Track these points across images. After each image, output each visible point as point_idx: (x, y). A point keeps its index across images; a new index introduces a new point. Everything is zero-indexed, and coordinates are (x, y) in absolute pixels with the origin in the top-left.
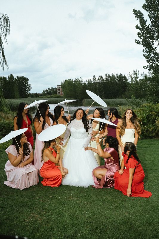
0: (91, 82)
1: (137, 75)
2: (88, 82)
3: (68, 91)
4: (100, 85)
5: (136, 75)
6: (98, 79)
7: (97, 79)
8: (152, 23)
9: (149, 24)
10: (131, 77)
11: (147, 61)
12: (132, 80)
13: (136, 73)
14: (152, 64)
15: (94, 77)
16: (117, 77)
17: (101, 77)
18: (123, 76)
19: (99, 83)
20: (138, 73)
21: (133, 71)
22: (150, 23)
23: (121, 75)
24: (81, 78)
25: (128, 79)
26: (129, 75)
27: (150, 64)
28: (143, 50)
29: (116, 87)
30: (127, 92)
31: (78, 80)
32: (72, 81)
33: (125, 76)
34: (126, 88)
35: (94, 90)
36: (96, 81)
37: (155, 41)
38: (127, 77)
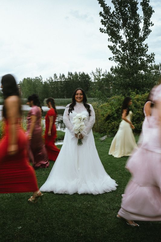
0: (52, 80)
1: (100, 73)
2: (49, 80)
3: (28, 90)
4: (62, 84)
5: (98, 73)
6: (60, 77)
7: (58, 78)
8: (117, 10)
9: (114, 11)
10: (94, 75)
11: (112, 52)
12: (95, 79)
13: (99, 71)
14: (118, 55)
15: (55, 75)
16: (80, 75)
17: (63, 76)
18: (86, 74)
19: (61, 82)
20: (100, 71)
21: (96, 69)
22: (115, 9)
23: (84, 73)
24: (41, 76)
25: (91, 77)
26: (91, 73)
27: (116, 55)
28: (109, 39)
29: (79, 85)
30: (90, 91)
31: (37, 78)
32: (32, 79)
33: (88, 74)
34: (89, 87)
35: (56, 89)
36: (57, 79)
37: (120, 30)
38: (90, 75)
